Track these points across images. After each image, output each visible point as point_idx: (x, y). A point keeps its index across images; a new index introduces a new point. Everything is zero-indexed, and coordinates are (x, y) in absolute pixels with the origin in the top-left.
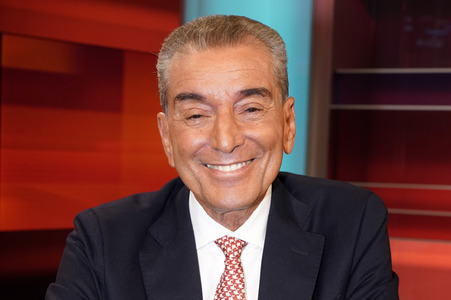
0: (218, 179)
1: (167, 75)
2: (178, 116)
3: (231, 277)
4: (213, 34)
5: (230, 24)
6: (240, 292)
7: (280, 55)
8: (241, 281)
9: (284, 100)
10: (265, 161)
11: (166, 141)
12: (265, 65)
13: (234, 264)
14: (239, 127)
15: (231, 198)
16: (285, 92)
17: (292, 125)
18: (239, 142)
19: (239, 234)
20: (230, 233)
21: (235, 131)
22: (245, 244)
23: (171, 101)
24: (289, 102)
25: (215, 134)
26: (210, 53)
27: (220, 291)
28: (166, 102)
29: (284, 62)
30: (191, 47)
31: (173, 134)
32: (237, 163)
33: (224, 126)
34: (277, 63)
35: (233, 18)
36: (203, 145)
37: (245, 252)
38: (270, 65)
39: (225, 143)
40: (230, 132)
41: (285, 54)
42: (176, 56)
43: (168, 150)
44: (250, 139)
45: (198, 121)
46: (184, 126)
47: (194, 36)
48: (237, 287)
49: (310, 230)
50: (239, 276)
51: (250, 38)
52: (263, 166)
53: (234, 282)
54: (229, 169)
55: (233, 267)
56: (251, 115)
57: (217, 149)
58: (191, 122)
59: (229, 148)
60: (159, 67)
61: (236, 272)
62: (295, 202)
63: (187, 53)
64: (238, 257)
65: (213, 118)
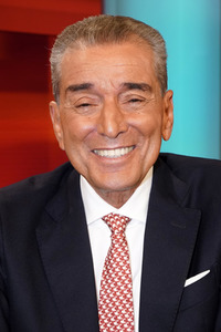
0: (104, 165)
1: (59, 68)
2: (68, 105)
3: (116, 250)
4: (101, 32)
5: (117, 24)
6: (125, 263)
7: (160, 52)
8: (126, 253)
9: (164, 92)
10: (144, 149)
11: (57, 127)
12: (147, 62)
13: (119, 239)
14: (123, 116)
15: (115, 180)
16: (164, 86)
17: (170, 115)
18: (123, 128)
19: (123, 211)
20: (115, 211)
21: (119, 119)
22: (129, 220)
23: (62, 92)
24: (168, 95)
25: (102, 120)
26: (98, 49)
27: (108, 264)
28: (58, 92)
29: (164, 58)
30: (81, 44)
31: (64, 121)
32: (120, 148)
33: (109, 115)
34: (158, 60)
35: (120, 19)
36: (91, 131)
37: (129, 226)
38: (152, 61)
39: (111, 129)
40: (115, 119)
41: (165, 51)
42: (67, 51)
43: (59, 135)
44: (133, 127)
45: (86, 109)
46: (74, 114)
47: (84, 34)
48: (122, 259)
49: (188, 206)
50: (123, 249)
51: (134, 37)
52: (143, 154)
53: (119, 254)
54: (114, 153)
55: (118, 241)
56: (134, 105)
57: (103, 135)
58: (80, 110)
59: (114, 134)
60: (52, 60)
61: (121, 245)
62: (176, 181)
63: (78, 48)
64: (123, 232)
65: (100, 106)
